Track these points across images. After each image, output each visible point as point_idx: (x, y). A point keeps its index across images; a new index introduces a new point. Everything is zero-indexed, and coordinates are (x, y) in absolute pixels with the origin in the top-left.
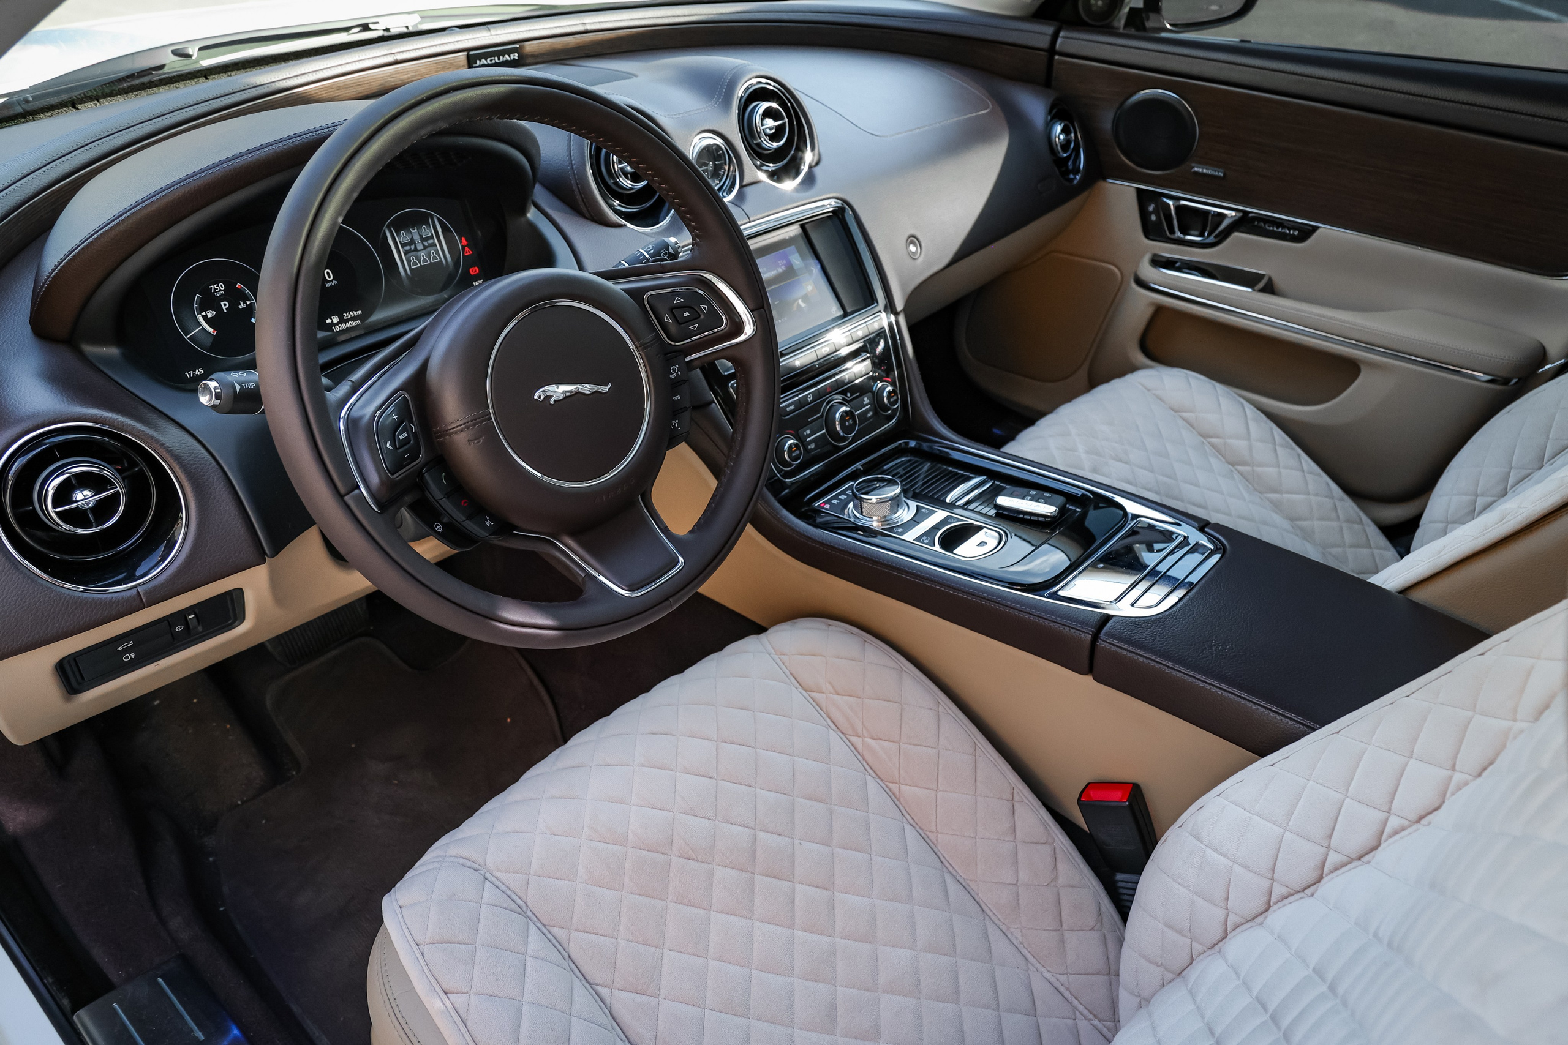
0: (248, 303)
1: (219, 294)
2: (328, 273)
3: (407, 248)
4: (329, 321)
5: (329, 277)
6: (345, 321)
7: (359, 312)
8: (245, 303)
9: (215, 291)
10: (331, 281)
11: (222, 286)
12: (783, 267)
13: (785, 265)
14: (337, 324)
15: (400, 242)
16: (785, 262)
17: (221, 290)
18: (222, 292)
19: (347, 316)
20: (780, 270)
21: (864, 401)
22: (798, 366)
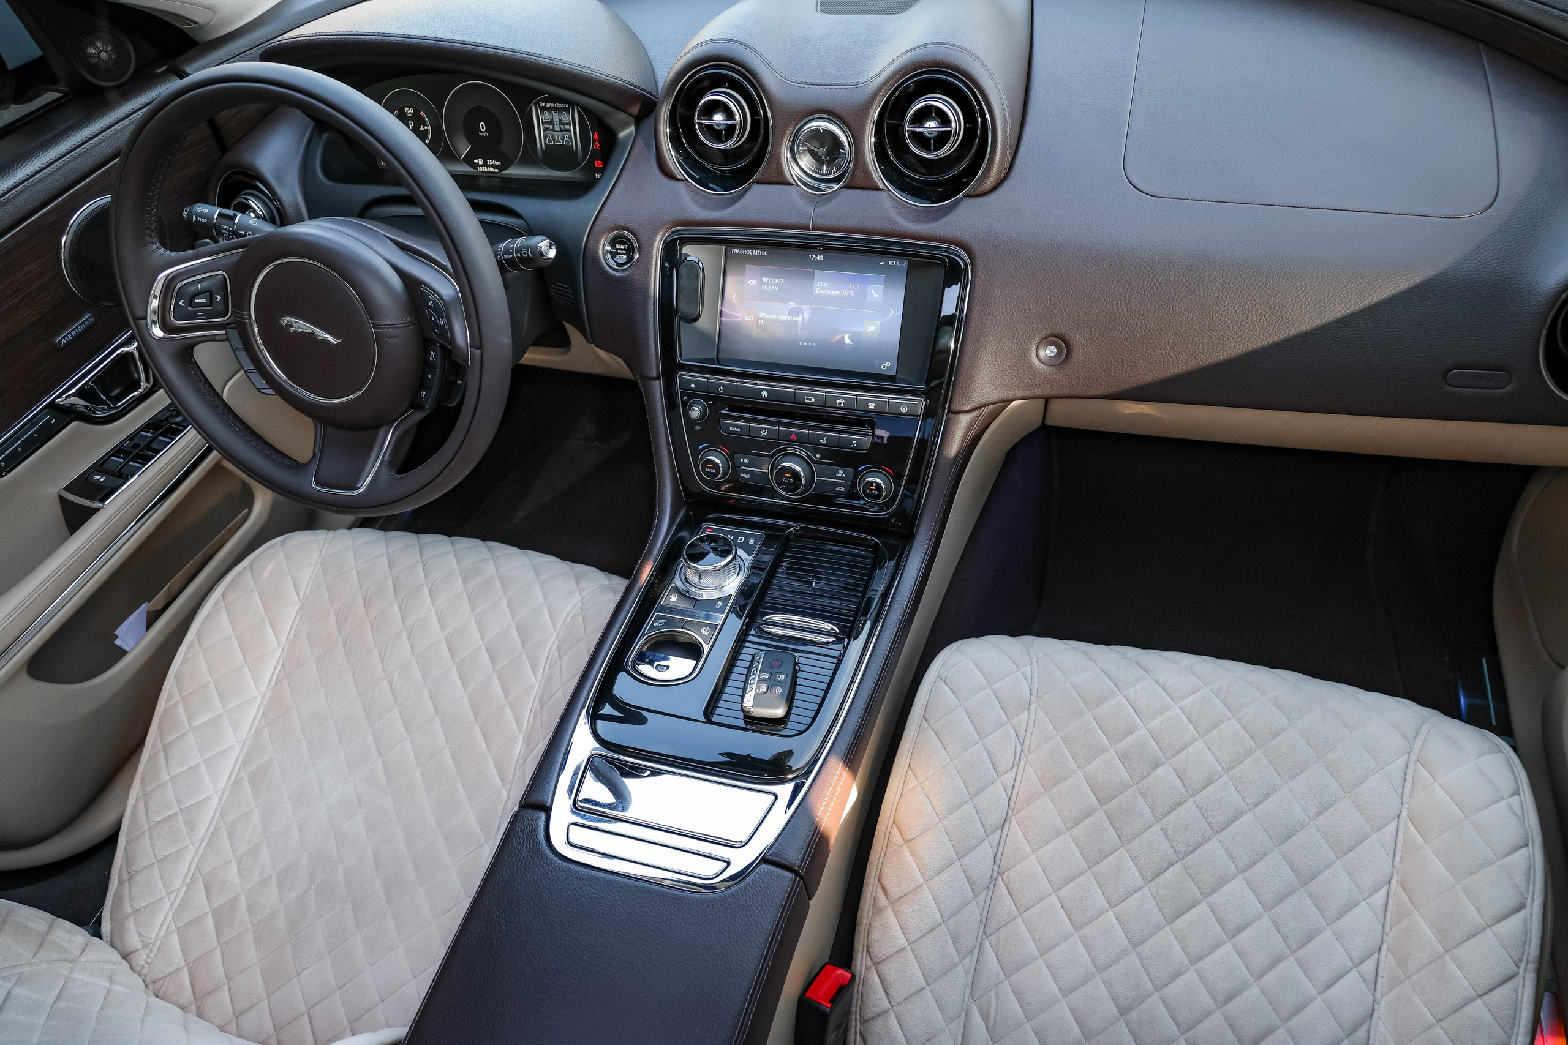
0: (426, 128)
1: (409, 115)
2: (482, 125)
3: (547, 126)
4: (476, 161)
5: (483, 129)
6: (488, 166)
7: (499, 163)
8: (424, 127)
9: (407, 112)
10: (484, 132)
11: (411, 110)
14: (482, 166)
15: (542, 119)
17: (410, 113)
18: (411, 115)
19: (489, 162)
21: (839, 473)
22: (763, 396)
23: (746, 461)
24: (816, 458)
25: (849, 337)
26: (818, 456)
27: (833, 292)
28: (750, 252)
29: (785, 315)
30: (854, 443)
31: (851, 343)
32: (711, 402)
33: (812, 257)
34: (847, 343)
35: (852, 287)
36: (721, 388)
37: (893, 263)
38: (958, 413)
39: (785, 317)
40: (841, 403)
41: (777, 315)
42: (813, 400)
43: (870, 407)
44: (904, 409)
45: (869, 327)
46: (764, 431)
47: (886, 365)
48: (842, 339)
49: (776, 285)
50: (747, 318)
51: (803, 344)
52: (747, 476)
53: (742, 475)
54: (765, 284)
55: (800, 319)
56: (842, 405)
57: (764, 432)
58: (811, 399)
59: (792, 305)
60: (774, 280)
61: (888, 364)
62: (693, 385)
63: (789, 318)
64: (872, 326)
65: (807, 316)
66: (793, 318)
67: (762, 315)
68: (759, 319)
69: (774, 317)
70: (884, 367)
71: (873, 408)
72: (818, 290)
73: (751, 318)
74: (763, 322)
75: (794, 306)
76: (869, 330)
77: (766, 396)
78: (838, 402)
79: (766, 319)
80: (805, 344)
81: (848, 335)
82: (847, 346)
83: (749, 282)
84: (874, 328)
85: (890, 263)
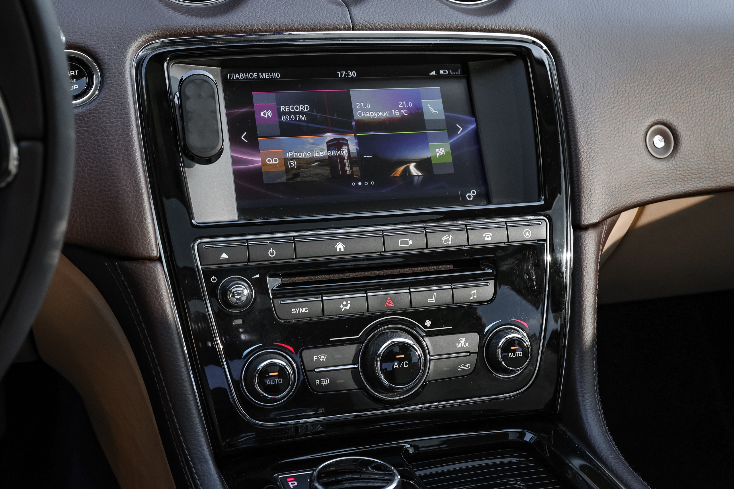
12: (404, 111)
13: (409, 109)
16: (410, 105)
20: (396, 114)
21: (459, 342)
22: (338, 250)
23: (323, 358)
24: (426, 327)
25: (416, 167)
26: (428, 323)
27: (381, 114)
28: (255, 76)
29: (322, 150)
30: (474, 294)
31: (420, 174)
32: (258, 276)
33: (342, 74)
34: (415, 174)
35: (403, 105)
36: (272, 250)
37: (445, 72)
38: (586, 228)
39: (322, 152)
40: (448, 240)
41: (312, 151)
42: (410, 242)
43: (486, 239)
44: (527, 234)
45: (437, 150)
46: (345, 303)
47: (472, 194)
48: (407, 169)
49: (302, 113)
50: (269, 161)
51: (357, 184)
52: (325, 382)
53: (317, 382)
54: (285, 113)
55: (344, 152)
56: (450, 243)
57: (346, 305)
58: (407, 242)
59: (329, 136)
60: (297, 108)
61: (473, 193)
62: (224, 256)
63: (329, 153)
64: (441, 149)
65: (353, 147)
66: (334, 153)
67: (289, 155)
68: (286, 160)
69: (308, 155)
70: (469, 197)
71: (490, 239)
72: (360, 114)
73: (276, 161)
74: (294, 164)
75: (332, 138)
76: (438, 155)
77: (342, 250)
78: (444, 239)
79: (297, 160)
80: (360, 184)
81: (414, 164)
82: (416, 178)
83: (262, 114)
84: (443, 151)
85: (442, 72)
